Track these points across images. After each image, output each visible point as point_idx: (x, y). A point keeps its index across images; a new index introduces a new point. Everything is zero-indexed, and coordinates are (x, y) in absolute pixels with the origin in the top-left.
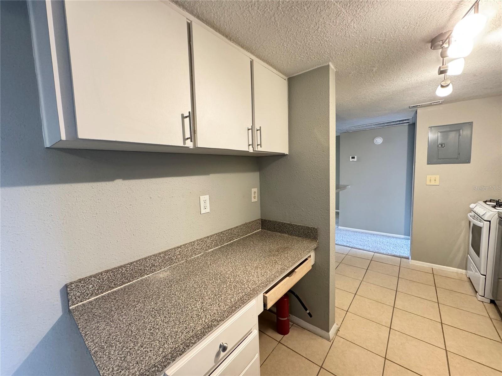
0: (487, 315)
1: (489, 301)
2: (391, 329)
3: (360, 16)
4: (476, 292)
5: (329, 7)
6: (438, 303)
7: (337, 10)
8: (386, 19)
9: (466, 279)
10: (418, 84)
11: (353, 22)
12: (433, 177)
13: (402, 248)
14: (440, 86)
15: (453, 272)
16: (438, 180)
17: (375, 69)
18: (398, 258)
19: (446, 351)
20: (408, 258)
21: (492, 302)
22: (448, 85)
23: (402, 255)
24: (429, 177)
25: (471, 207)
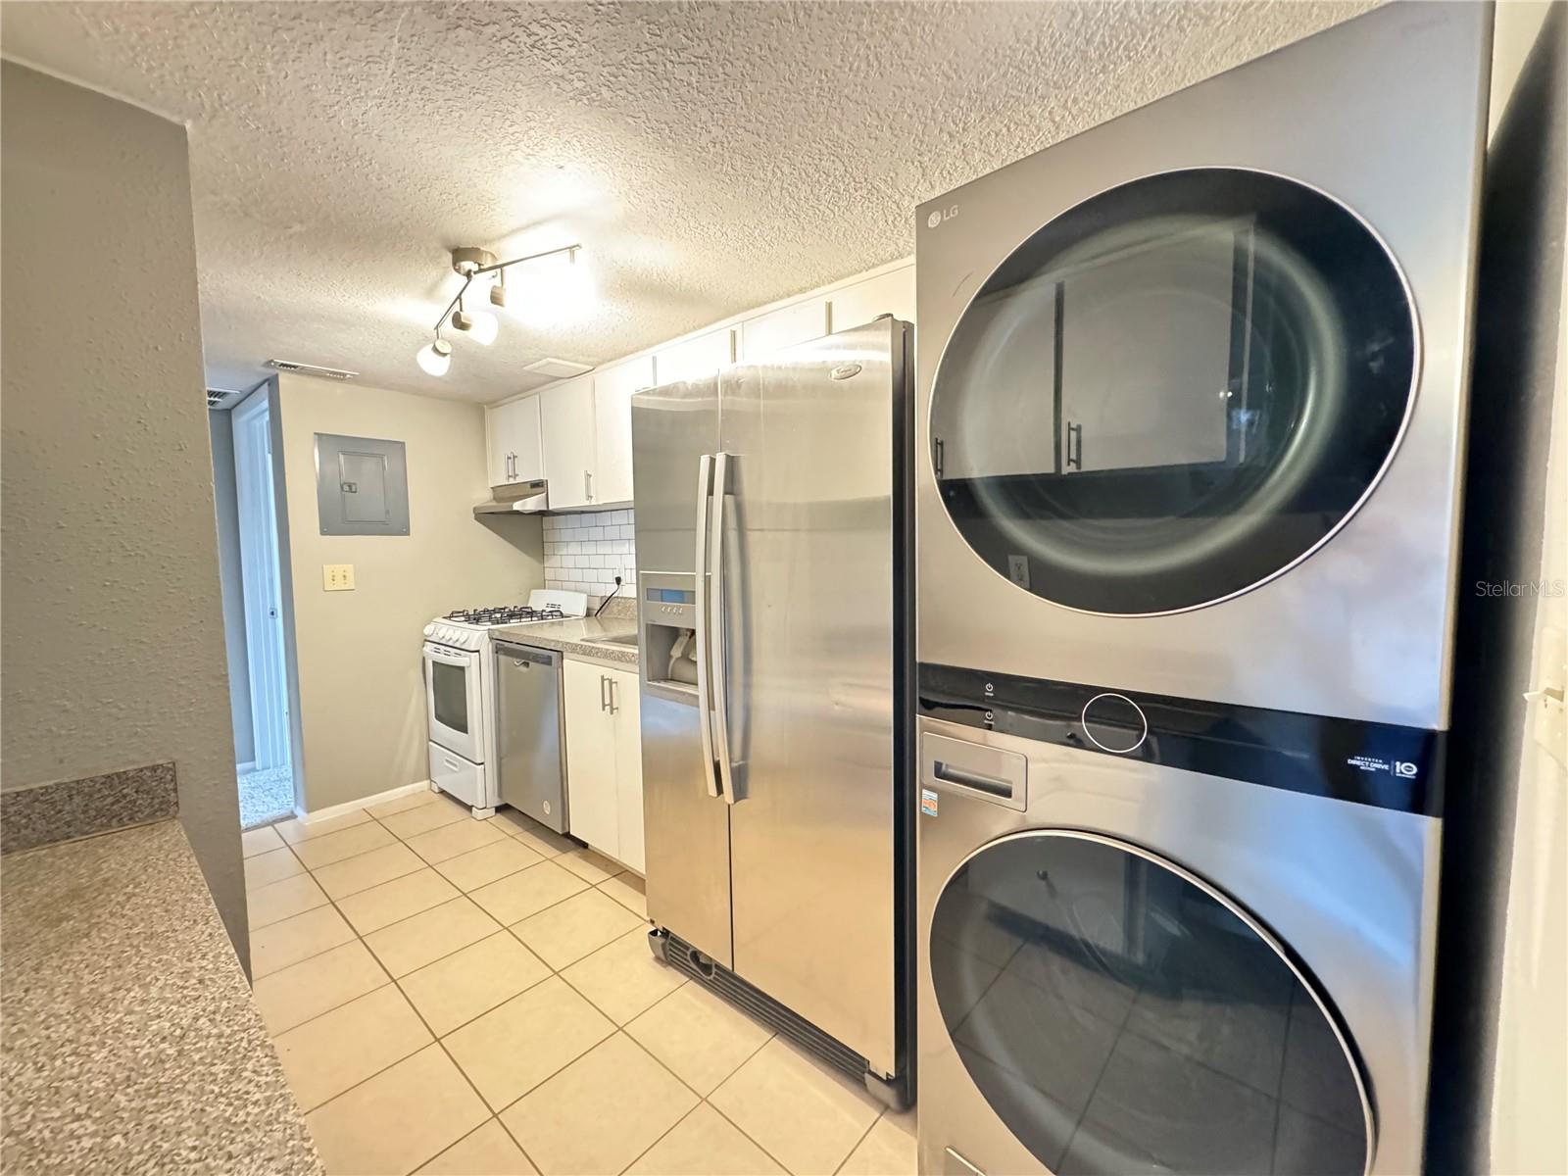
0: (504, 836)
1: (492, 811)
2: (398, 982)
3: (406, 107)
4: (469, 808)
5: (374, 28)
6: (431, 867)
7: (382, 51)
8: (437, 155)
9: (437, 797)
10: (349, 317)
11: (379, 101)
12: (339, 569)
13: (254, 800)
14: (432, 345)
15: (407, 796)
16: (350, 575)
17: (297, 228)
18: (262, 829)
19: (507, 929)
20: (292, 816)
21: (503, 809)
22: (445, 355)
23: (268, 816)
24: (328, 569)
25: (426, 633)
